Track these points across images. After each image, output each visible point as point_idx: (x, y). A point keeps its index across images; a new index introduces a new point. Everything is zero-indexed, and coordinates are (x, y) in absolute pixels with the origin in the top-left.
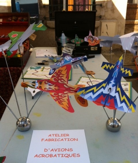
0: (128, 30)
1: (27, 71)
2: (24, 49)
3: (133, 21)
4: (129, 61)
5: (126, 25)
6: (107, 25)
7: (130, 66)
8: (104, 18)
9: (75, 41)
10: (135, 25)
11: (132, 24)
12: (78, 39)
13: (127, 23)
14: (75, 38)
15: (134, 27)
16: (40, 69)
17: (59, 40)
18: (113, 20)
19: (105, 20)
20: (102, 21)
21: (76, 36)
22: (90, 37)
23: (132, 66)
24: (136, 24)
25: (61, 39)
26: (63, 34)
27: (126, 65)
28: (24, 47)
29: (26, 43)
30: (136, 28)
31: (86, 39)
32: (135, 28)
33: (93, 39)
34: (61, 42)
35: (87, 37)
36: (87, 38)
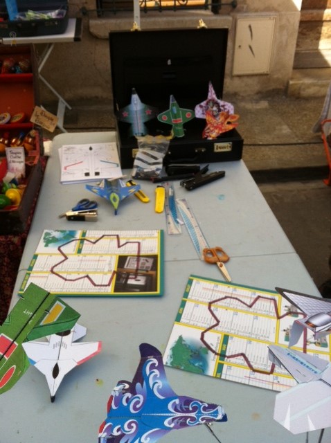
0: (306, 38)
1: (36, 257)
2: (26, 160)
3: (320, 11)
4: (305, 127)
5: (301, 22)
6: (250, 27)
7: (310, 143)
8: (243, 8)
9: (169, 118)
10: (324, 24)
11: (316, 21)
12: (178, 110)
13: (304, 19)
14: (168, 108)
15: (321, 29)
16: (73, 243)
17: (125, 114)
18: (267, 13)
19: (246, 14)
20: (238, 15)
21: (172, 101)
22: (211, 104)
23: (315, 143)
24: (328, 19)
25: (129, 111)
26: (135, 97)
27: (300, 141)
28: (26, 153)
29: (30, 140)
30: (326, 32)
31: (201, 111)
32: (323, 32)
33: (220, 110)
34: (131, 122)
35: (203, 104)
36: (201, 107)
